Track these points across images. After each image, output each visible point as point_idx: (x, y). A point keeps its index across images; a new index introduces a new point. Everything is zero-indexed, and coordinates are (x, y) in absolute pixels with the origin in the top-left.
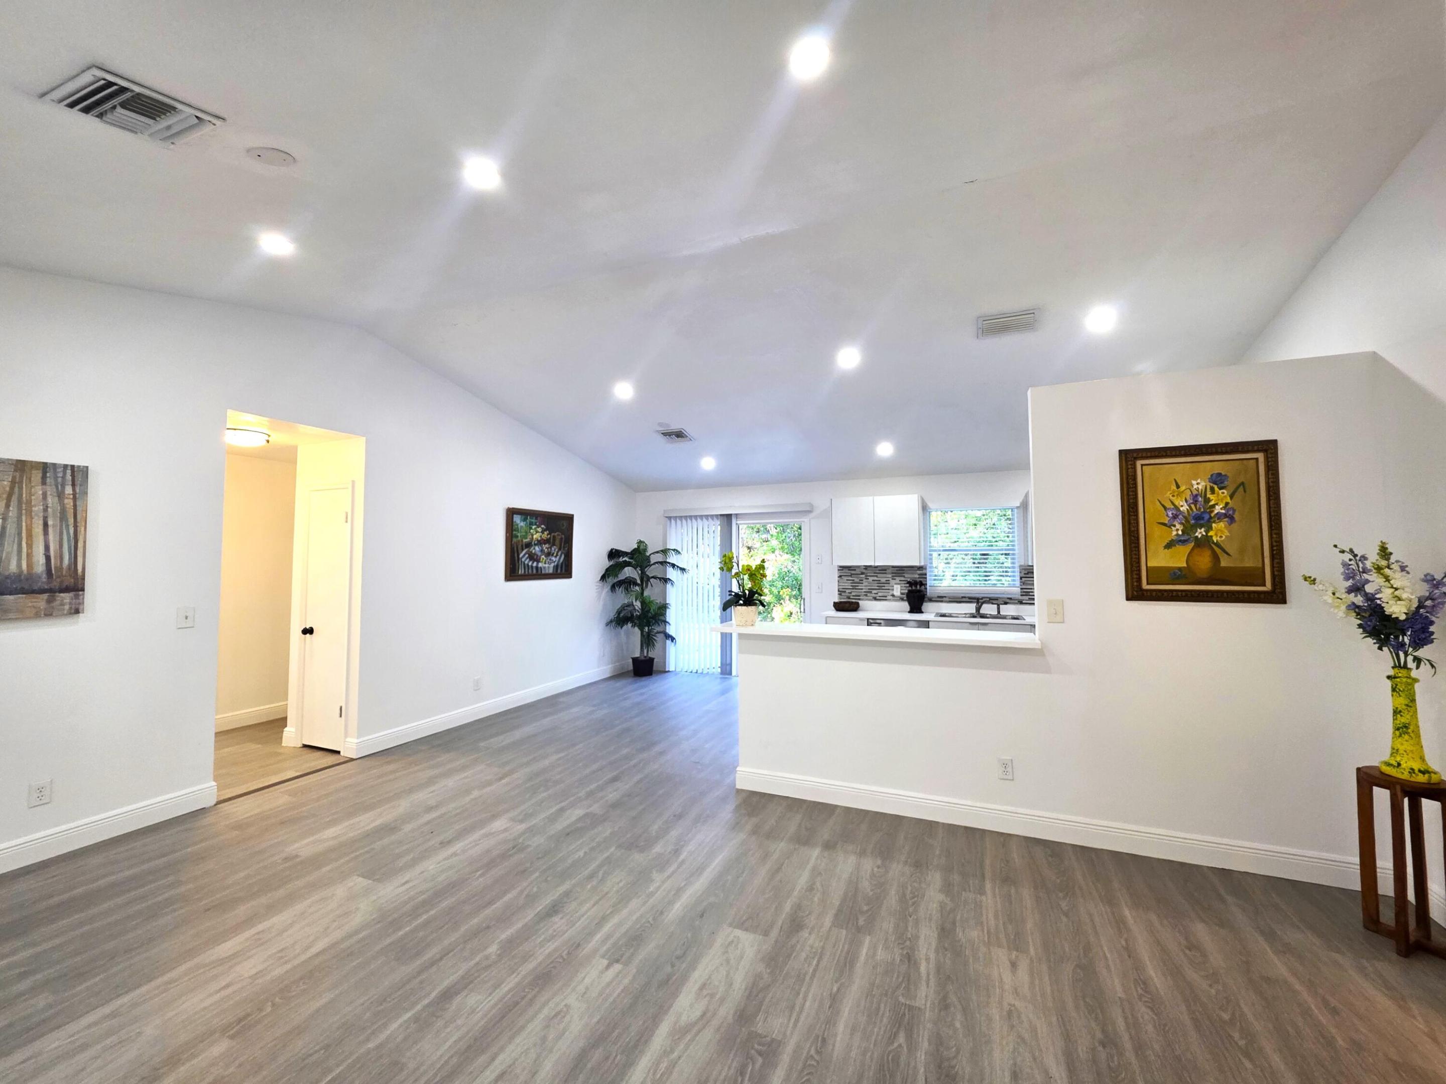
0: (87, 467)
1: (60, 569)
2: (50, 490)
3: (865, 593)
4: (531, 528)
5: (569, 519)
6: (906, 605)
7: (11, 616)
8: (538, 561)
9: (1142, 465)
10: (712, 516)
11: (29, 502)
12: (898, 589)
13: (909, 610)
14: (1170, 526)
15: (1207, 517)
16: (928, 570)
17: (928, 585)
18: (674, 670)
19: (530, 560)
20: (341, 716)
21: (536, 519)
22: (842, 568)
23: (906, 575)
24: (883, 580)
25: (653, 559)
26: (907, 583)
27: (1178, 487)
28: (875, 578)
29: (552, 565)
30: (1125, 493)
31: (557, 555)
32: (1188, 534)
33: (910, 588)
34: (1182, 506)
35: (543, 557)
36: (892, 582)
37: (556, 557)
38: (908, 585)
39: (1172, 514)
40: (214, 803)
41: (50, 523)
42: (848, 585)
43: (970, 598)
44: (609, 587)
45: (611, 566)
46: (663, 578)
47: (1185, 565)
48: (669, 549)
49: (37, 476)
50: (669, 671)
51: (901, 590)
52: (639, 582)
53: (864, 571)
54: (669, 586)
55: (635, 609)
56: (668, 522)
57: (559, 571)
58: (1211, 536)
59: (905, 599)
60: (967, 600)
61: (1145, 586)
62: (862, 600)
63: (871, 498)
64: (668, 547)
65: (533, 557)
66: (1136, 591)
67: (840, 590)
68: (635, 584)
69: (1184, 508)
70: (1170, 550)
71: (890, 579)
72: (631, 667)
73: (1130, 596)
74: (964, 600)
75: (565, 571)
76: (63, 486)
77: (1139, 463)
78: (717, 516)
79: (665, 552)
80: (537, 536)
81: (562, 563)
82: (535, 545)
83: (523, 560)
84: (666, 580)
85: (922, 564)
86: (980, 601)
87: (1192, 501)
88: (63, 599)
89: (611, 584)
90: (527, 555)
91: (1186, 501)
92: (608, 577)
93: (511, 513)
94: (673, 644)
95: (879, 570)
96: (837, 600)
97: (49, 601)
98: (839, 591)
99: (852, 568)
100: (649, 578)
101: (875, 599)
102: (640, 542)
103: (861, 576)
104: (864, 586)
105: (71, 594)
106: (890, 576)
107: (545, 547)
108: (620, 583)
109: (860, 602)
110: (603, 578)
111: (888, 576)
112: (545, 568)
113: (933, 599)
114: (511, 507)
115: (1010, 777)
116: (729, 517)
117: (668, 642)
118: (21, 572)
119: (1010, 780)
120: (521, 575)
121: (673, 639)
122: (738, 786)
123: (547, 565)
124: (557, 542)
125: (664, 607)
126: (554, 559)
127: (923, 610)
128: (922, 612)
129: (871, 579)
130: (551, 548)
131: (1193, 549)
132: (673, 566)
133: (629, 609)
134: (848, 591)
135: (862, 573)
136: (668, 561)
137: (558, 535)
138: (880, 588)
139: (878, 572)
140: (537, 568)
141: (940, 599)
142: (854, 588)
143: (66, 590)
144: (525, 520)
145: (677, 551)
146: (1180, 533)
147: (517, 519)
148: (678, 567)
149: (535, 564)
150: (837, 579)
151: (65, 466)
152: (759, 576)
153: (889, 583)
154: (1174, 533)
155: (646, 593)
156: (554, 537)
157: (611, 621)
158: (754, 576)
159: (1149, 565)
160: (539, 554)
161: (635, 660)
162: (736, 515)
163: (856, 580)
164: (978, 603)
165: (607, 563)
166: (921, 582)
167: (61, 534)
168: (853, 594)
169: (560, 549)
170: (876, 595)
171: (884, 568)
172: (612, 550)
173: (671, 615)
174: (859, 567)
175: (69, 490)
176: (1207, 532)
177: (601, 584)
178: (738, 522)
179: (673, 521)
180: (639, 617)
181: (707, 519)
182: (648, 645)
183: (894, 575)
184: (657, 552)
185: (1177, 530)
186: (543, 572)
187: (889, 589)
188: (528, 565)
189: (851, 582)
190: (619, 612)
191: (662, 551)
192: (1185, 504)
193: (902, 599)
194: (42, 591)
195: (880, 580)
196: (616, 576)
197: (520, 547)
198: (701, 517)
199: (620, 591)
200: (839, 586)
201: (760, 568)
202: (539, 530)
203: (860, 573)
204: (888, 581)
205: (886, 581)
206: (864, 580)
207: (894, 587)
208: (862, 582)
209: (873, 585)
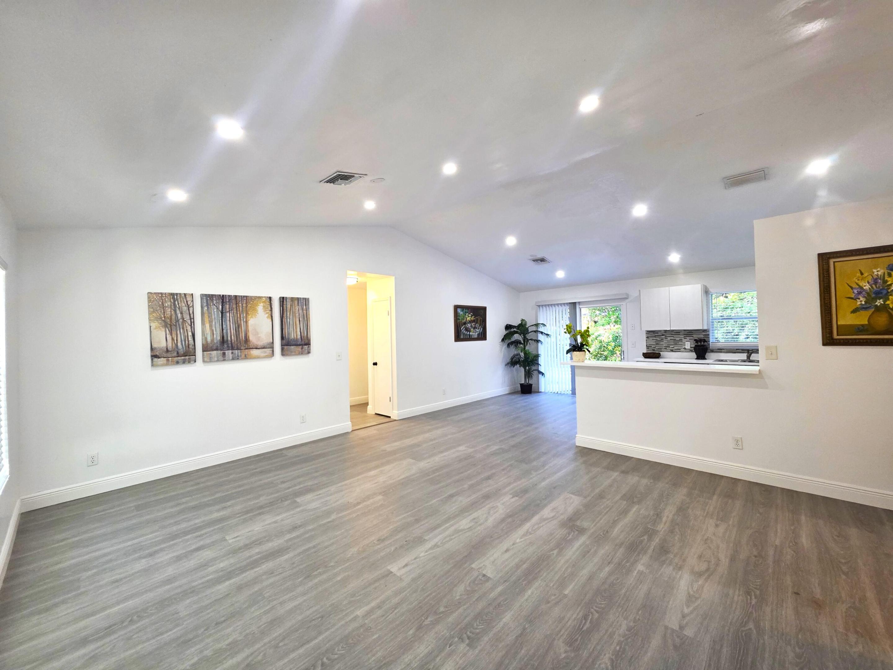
0: (309, 298)
1: (304, 337)
2: (300, 307)
3: (665, 348)
4: (466, 315)
5: (484, 309)
6: (694, 355)
7: (293, 353)
8: (470, 331)
9: (834, 262)
10: (564, 304)
11: (295, 312)
12: (688, 345)
13: (696, 357)
14: (855, 299)
15: (884, 292)
16: (711, 332)
17: (710, 342)
18: (544, 391)
19: (466, 331)
20: (390, 401)
21: (468, 310)
22: (648, 332)
23: (694, 336)
24: (678, 339)
25: (530, 329)
26: (694, 341)
27: (862, 274)
28: (672, 338)
29: (477, 333)
30: (822, 280)
31: (479, 328)
32: (869, 304)
33: (696, 344)
34: (865, 286)
35: (472, 329)
36: (684, 340)
37: (478, 329)
38: (695, 342)
39: (857, 291)
40: (351, 430)
41: (301, 320)
42: (653, 342)
43: (742, 350)
44: (506, 345)
45: (507, 334)
46: (536, 340)
47: (867, 323)
48: (539, 324)
49: (296, 302)
50: (541, 392)
51: (691, 345)
52: (522, 342)
53: (664, 333)
54: (539, 344)
55: (521, 357)
56: (538, 308)
57: (480, 337)
58: (888, 304)
59: (693, 351)
60: (741, 351)
61: (835, 336)
62: (663, 351)
63: (667, 288)
64: (539, 322)
65: (467, 330)
66: (829, 340)
68: (521, 343)
69: (867, 287)
70: (855, 314)
72: (519, 389)
73: (825, 342)
74: (738, 351)
75: (483, 336)
76: (303, 306)
77: (832, 261)
78: (567, 303)
79: (537, 325)
80: (469, 319)
81: (481, 333)
82: (468, 323)
83: (463, 331)
84: (538, 341)
85: (705, 328)
86: (750, 351)
87: (873, 283)
88: (305, 348)
89: (508, 343)
90: (464, 329)
91: (868, 283)
92: (506, 340)
93: (456, 307)
94: (543, 377)
95: (675, 333)
96: (645, 352)
97: (302, 348)
98: (647, 346)
99: (656, 332)
100: (528, 340)
101: (672, 351)
102: (523, 320)
103: (662, 337)
104: (664, 343)
105: (307, 346)
106: (683, 336)
107: (473, 324)
108: (512, 343)
109: (661, 353)
110: (503, 340)
111: (681, 336)
112: (473, 335)
113: (714, 351)
114: (456, 304)
115: (741, 448)
116: (574, 304)
117: (540, 376)
118: (294, 338)
119: (741, 449)
120: (462, 339)
121: (543, 374)
122: (577, 444)
123: (474, 334)
124: (479, 322)
125: (537, 356)
126: (477, 330)
127: (706, 358)
128: (706, 359)
129: (669, 338)
130: (476, 324)
131: (873, 313)
132: (542, 333)
133: (518, 357)
134: (653, 346)
135: (663, 335)
136: (539, 330)
137: (479, 318)
138: (676, 344)
140: (469, 335)
141: (720, 350)
142: (657, 344)
143: (306, 345)
144: (462, 311)
145: (544, 324)
146: (863, 303)
147: (459, 310)
148: (544, 333)
149: (468, 333)
150: (645, 339)
151: (303, 298)
152: (586, 336)
153: (682, 341)
154: (859, 303)
155: (527, 348)
156: (477, 319)
157: (508, 364)
158: (583, 336)
159: (839, 323)
160: (470, 328)
161: (522, 385)
162: (579, 302)
163: (659, 339)
164: (748, 352)
165: (504, 332)
166: (704, 340)
167: (304, 324)
168: (657, 348)
169: (480, 325)
170: (673, 348)
171: (677, 331)
172: (507, 325)
173: (541, 360)
174: (660, 331)
175: (305, 307)
176: (885, 301)
177: (502, 343)
178: (580, 307)
179: (541, 308)
180: (523, 361)
181: (561, 306)
182: (529, 377)
183: (685, 336)
184: (532, 325)
185: (861, 301)
186: (472, 337)
187: (682, 345)
188: (465, 334)
189: (655, 340)
190: (512, 359)
191: (535, 325)
192: (868, 285)
193: (691, 351)
194: (300, 345)
195: (676, 339)
196: (510, 339)
197: (461, 324)
198: (558, 305)
199: (512, 347)
200: (647, 343)
201: (586, 332)
202: (470, 315)
203: (661, 335)
204: (682, 339)
205: (680, 339)
206: (664, 339)
207: (685, 343)
208: (662, 340)
209: (671, 342)
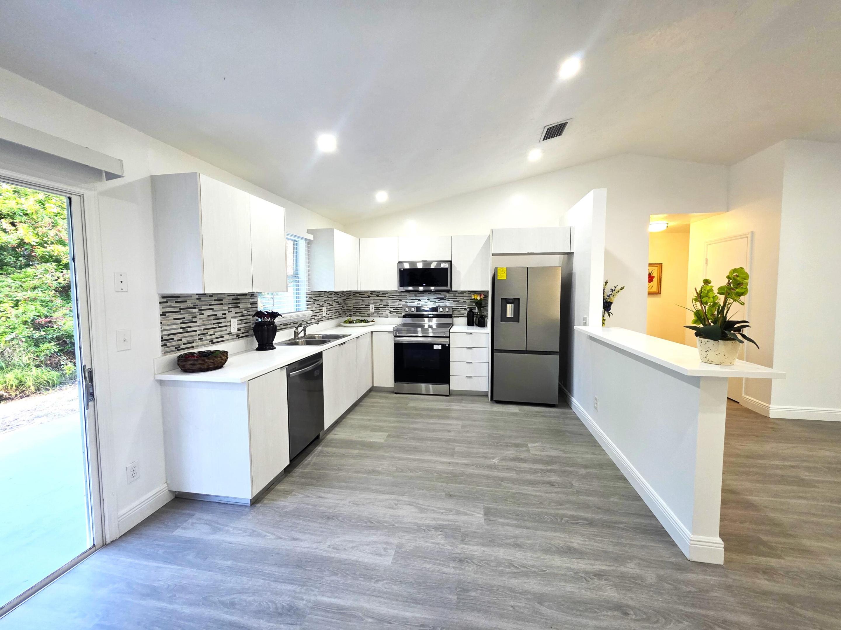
3: (199, 337)
12: (234, 326)
22: (166, 299)
23: (241, 305)
24: (219, 314)
28: (211, 312)
36: (229, 316)
42: (176, 328)
51: (238, 325)
53: (197, 302)
67: (164, 338)
71: (226, 312)
95: (215, 300)
98: (162, 340)
99: (179, 299)
103: (194, 310)
104: (197, 327)
106: (226, 307)
111: (223, 308)
129: (206, 313)
134: (176, 337)
138: (217, 326)
139: (213, 303)
142: (185, 330)
150: (158, 319)
153: (225, 318)
163: (188, 317)
168: (184, 340)
171: (219, 296)
174: (190, 296)
183: (231, 306)
187: (226, 326)
189: (181, 321)
193: (238, 337)
195: (216, 315)
200: (162, 331)
203: (192, 306)
204: (225, 314)
205: (223, 314)
206: (199, 317)
207: (230, 322)
208: (194, 320)
209: (210, 322)
